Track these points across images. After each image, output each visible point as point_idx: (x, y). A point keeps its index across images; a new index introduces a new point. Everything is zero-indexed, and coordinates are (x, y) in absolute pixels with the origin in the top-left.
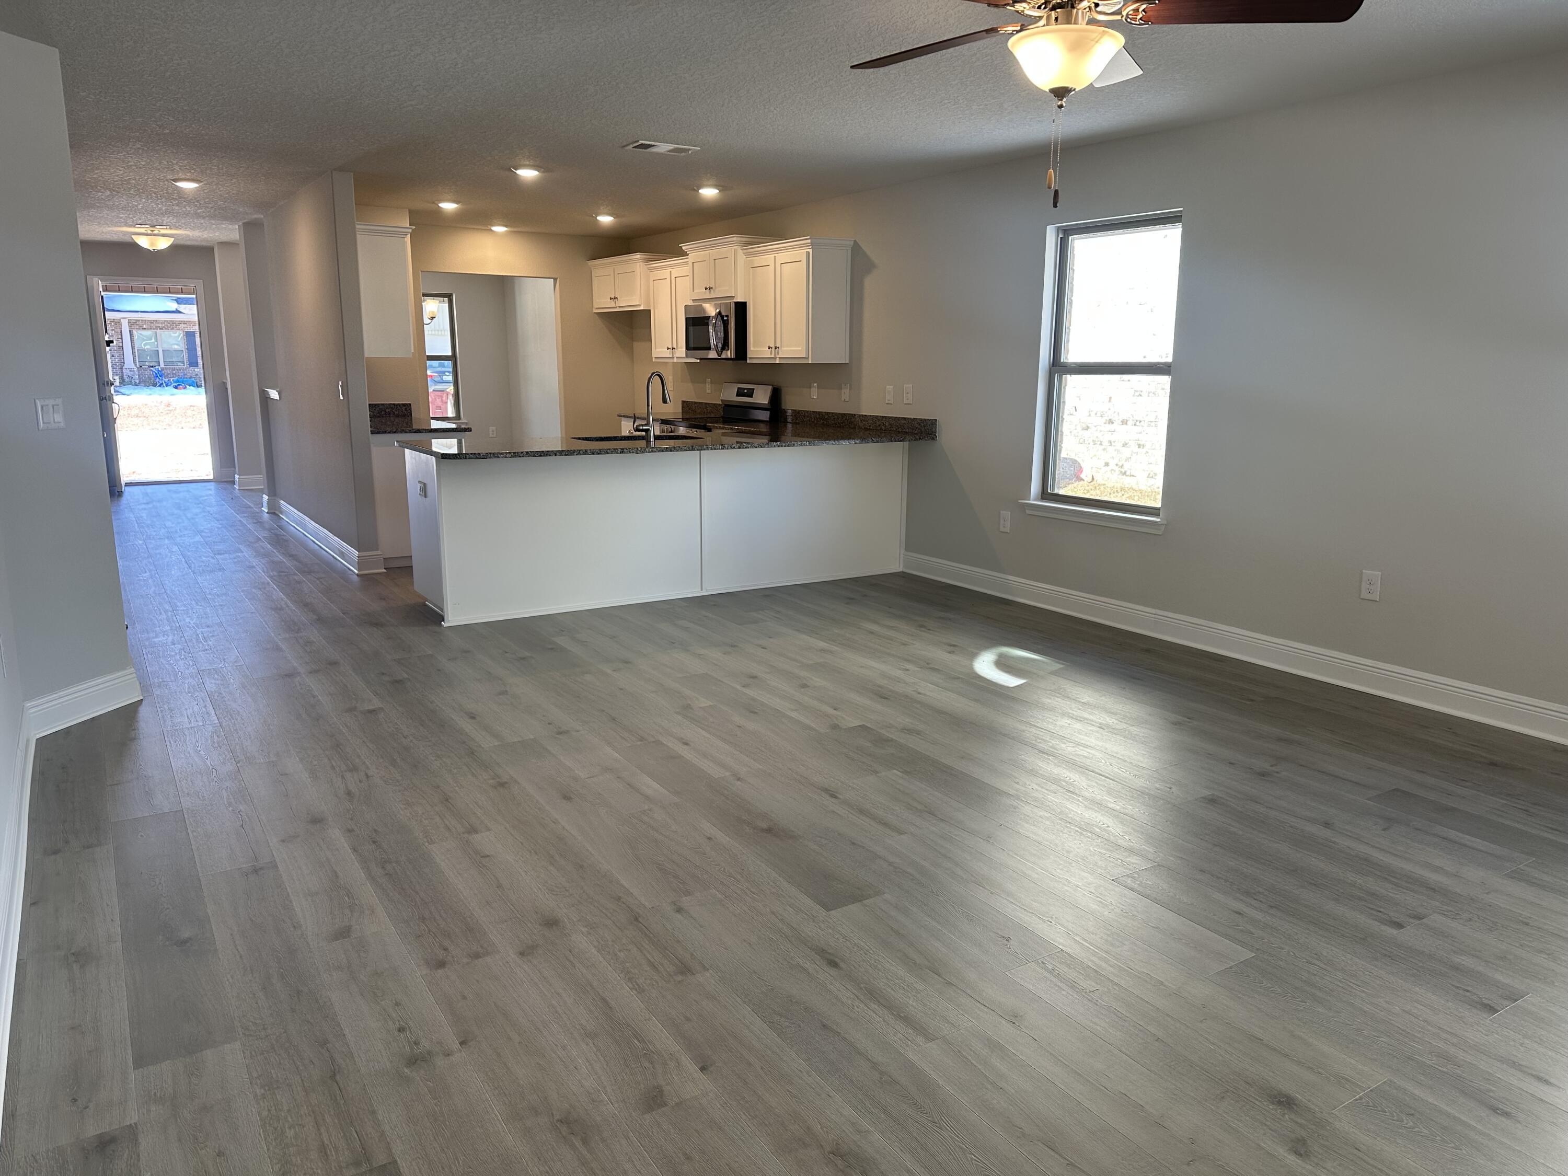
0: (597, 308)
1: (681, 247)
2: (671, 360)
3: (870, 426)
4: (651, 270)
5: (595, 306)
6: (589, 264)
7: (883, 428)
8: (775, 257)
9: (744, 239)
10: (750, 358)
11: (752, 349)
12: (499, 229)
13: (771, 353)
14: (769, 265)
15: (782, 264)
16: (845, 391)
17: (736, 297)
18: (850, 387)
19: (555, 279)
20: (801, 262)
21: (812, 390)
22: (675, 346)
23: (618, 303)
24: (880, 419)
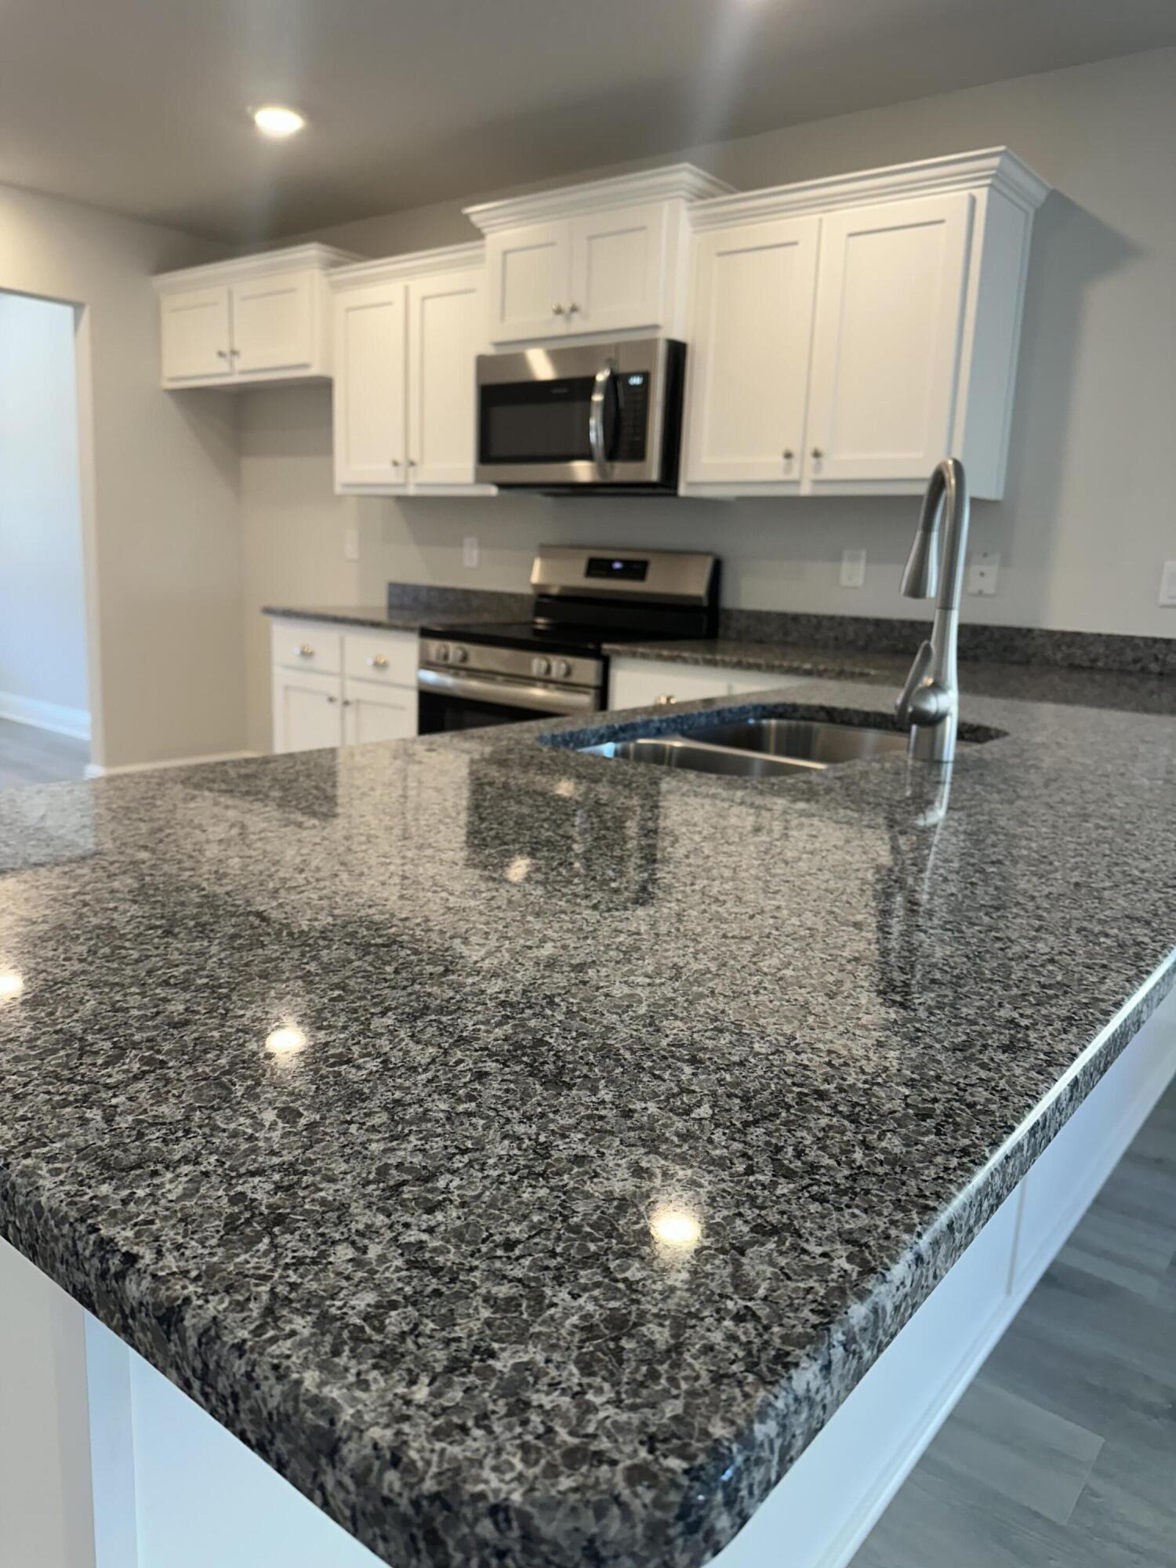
0: (172, 380)
1: (467, 215)
3: (1095, 660)
4: (336, 287)
5: (167, 374)
7: (1154, 667)
8: (821, 221)
10: (691, 484)
11: (703, 460)
13: (788, 469)
14: (795, 243)
15: (851, 235)
16: (984, 569)
17: (656, 327)
18: (1005, 563)
19: (78, 307)
20: (941, 222)
21: (845, 566)
22: (414, 456)
23: (240, 364)
24: (1141, 644)
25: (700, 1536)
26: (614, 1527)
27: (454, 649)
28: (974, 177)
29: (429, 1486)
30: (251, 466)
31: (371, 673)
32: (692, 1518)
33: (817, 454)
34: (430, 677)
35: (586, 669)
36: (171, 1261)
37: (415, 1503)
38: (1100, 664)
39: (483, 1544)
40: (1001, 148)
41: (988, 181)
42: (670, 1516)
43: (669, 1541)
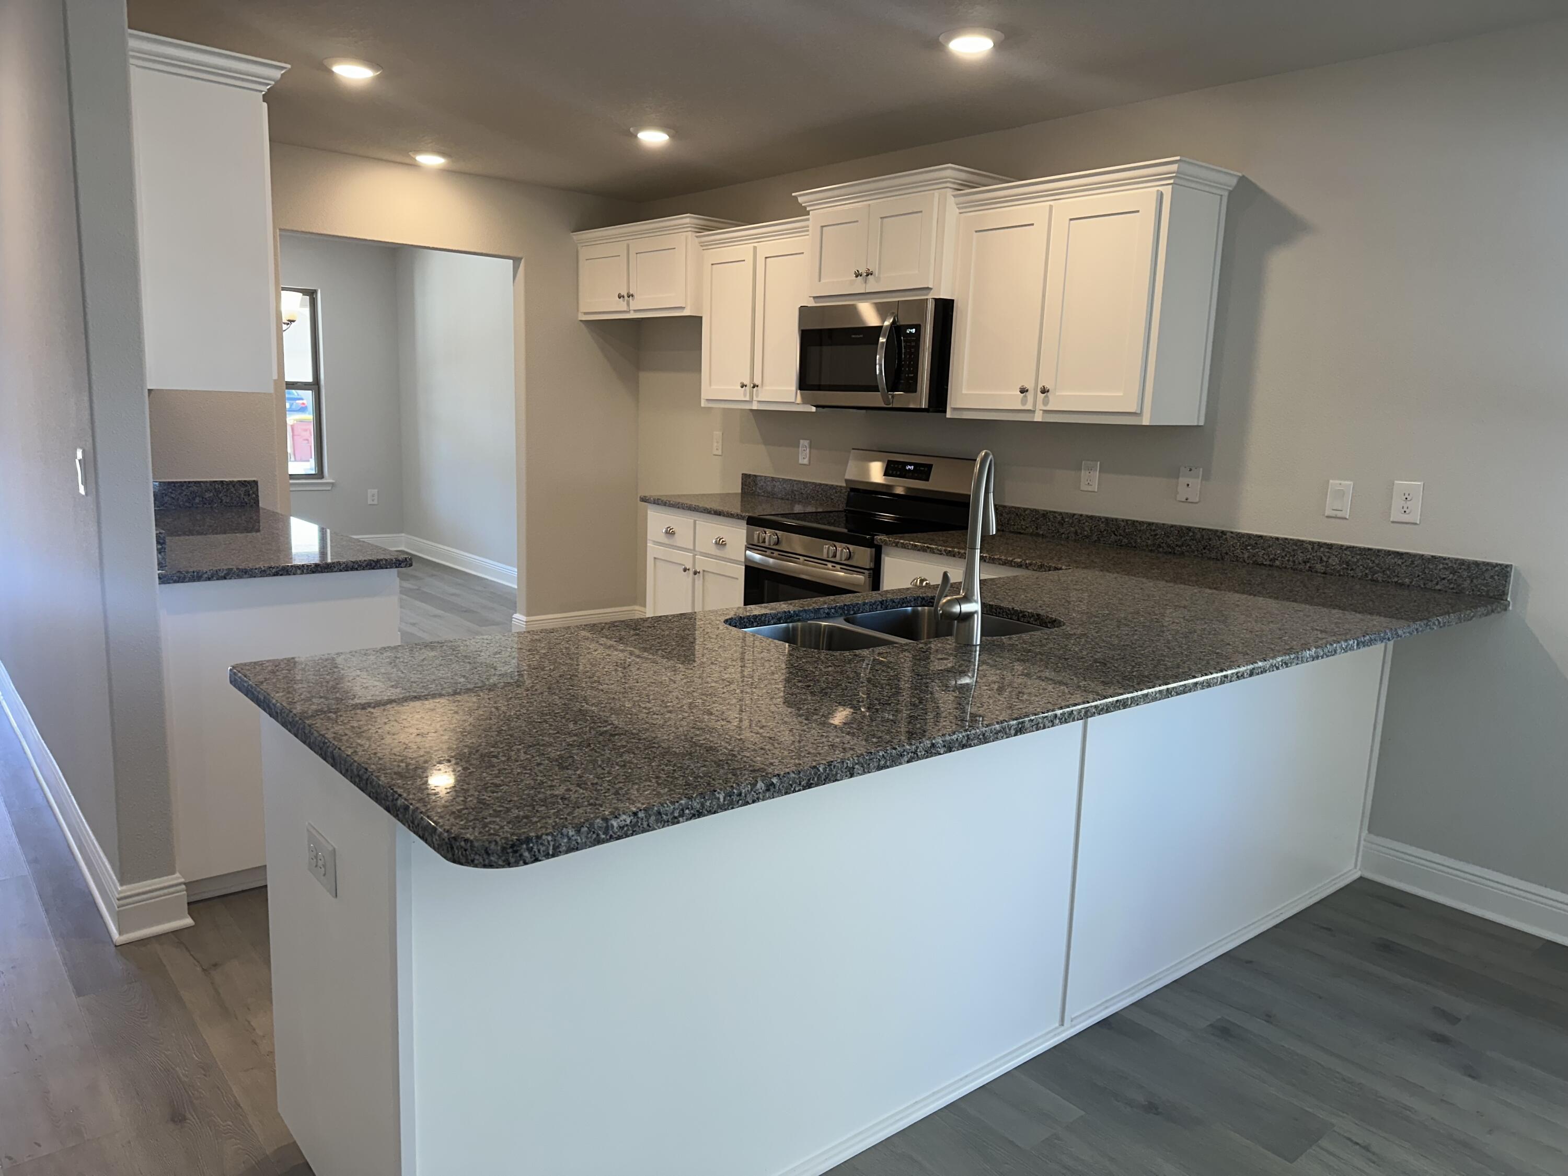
0: (586, 313)
1: (796, 197)
2: (747, 407)
3: (1273, 560)
4: (705, 246)
5: (583, 309)
6: (575, 238)
7: (1319, 567)
8: (1051, 207)
9: (963, 176)
10: (955, 409)
11: (964, 392)
12: (431, 160)
13: (1024, 402)
14: (1032, 224)
15: (1071, 220)
16: (1190, 481)
17: (928, 289)
18: (1206, 477)
19: (516, 260)
20: (1138, 211)
21: (1084, 474)
22: (757, 381)
23: (634, 305)
24: (1310, 547)
25: (518, 855)
26: (493, 846)
27: (769, 535)
28: (1158, 177)
29: (453, 835)
30: (648, 379)
31: (714, 550)
32: (515, 849)
33: (1044, 391)
34: (756, 557)
35: (863, 555)
36: (411, 796)
37: (449, 839)
38: (1277, 563)
39: (462, 847)
40: (1178, 158)
41: (1171, 181)
42: (508, 846)
43: (508, 853)
